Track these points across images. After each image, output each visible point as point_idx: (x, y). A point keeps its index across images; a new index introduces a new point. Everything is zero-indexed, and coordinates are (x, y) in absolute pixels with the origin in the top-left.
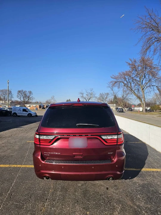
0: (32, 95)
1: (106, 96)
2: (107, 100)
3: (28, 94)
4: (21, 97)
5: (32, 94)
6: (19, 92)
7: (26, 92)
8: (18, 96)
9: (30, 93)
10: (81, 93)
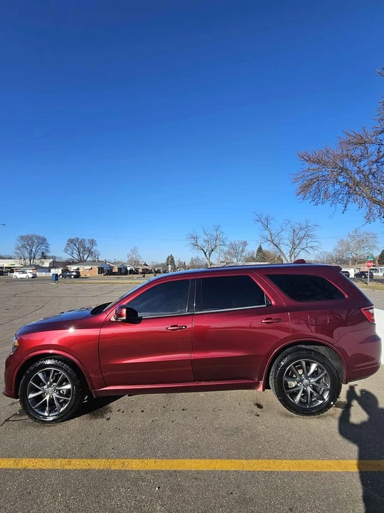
0: (94, 247)
1: (241, 249)
2: (244, 254)
3: (88, 245)
4: (75, 251)
5: (96, 245)
6: (71, 241)
7: (85, 240)
8: (66, 250)
9: (93, 242)
10: (193, 237)
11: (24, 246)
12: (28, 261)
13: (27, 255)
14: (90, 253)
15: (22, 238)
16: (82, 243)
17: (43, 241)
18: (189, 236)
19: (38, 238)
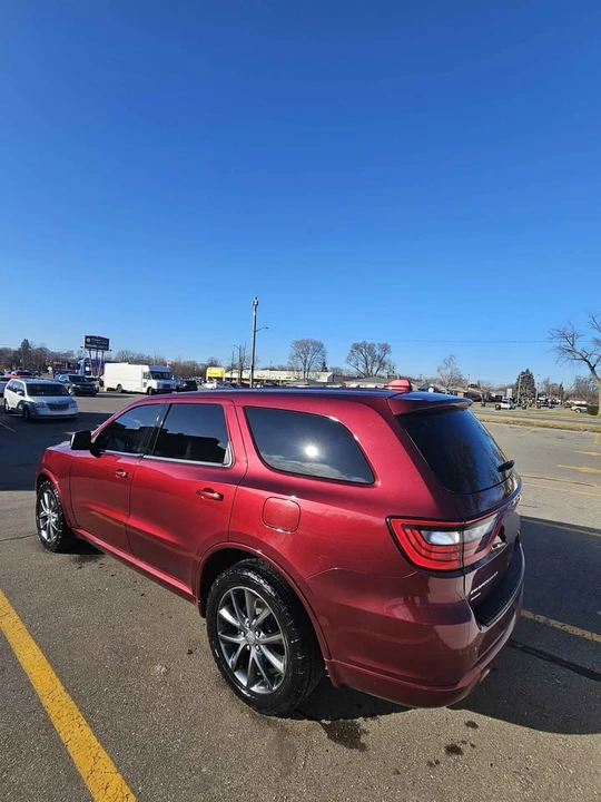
0: (387, 356)
3: (378, 352)
4: (360, 362)
5: (390, 352)
6: (357, 347)
7: (374, 345)
8: (349, 359)
9: (385, 348)
10: (564, 336)
11: (298, 355)
12: (302, 374)
13: (301, 366)
14: (382, 364)
15: (298, 344)
16: (370, 349)
17: (319, 347)
18: (556, 333)
19: (314, 343)
